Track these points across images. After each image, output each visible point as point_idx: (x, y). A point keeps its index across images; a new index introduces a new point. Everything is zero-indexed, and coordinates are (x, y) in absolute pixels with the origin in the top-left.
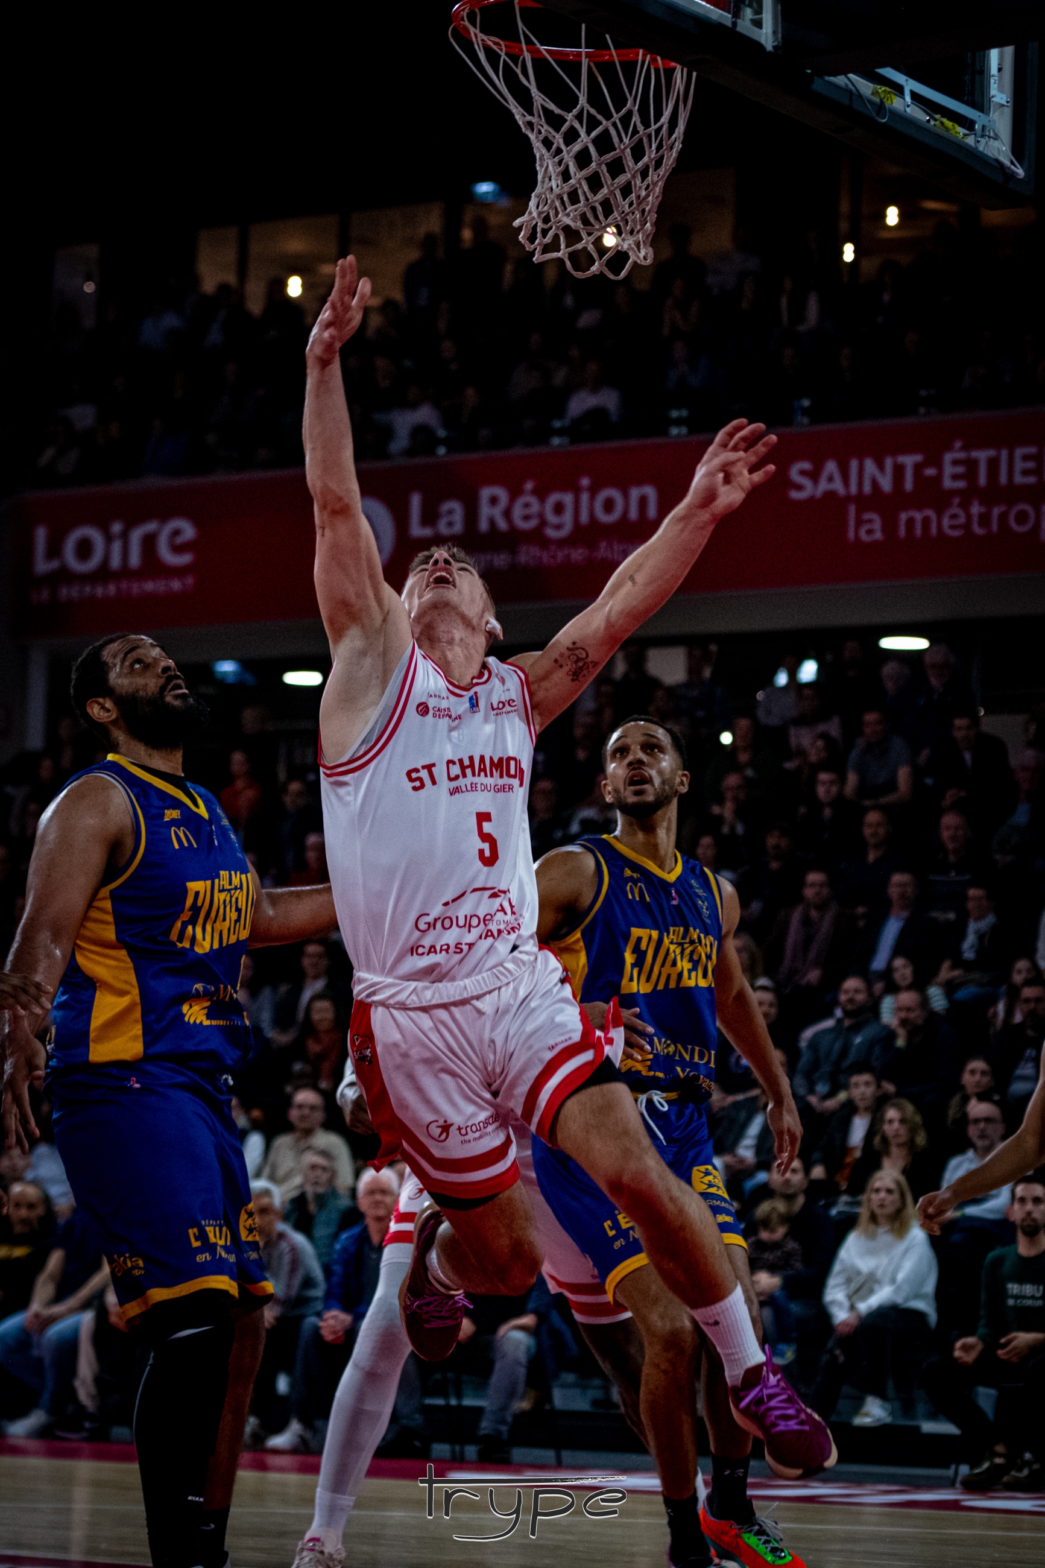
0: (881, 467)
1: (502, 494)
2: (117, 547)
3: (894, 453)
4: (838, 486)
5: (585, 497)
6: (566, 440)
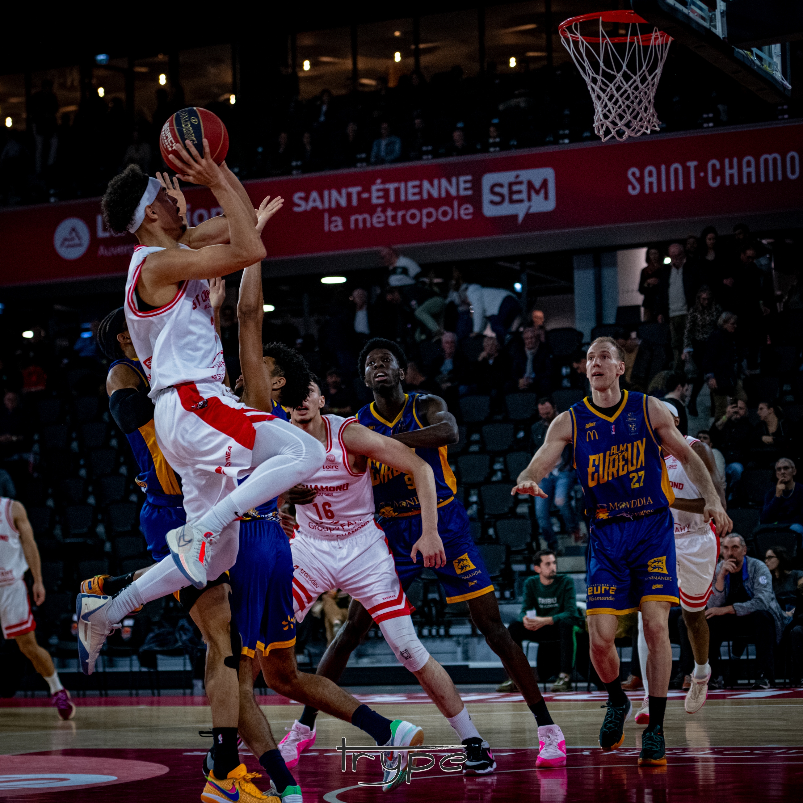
0: (340, 193)
3: (347, 187)
4: (318, 204)
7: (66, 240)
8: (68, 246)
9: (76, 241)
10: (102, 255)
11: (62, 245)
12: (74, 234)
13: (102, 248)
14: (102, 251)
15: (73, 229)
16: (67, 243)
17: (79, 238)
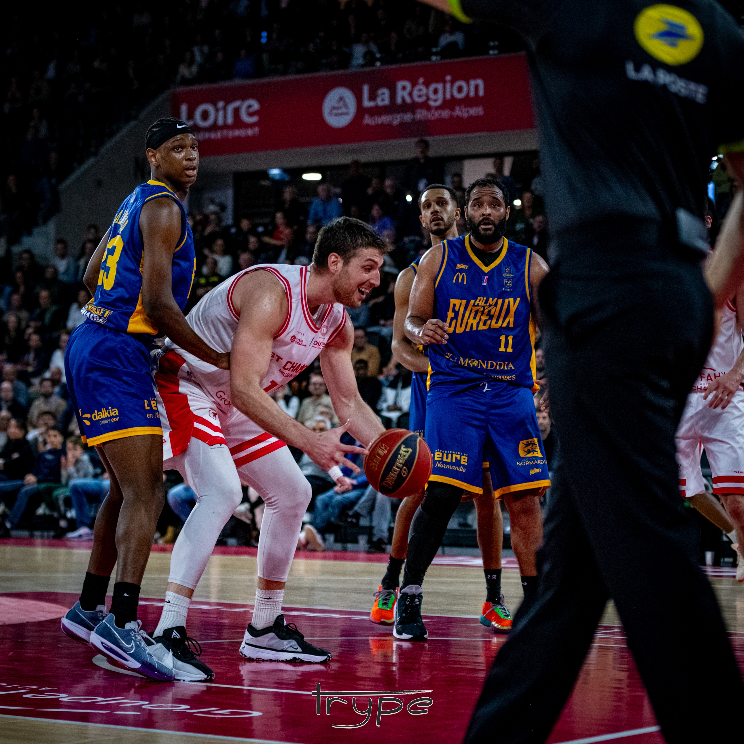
2: (221, 114)
5: (448, 85)
6: (438, 58)
7: (334, 108)
8: (337, 115)
9: (343, 110)
10: (367, 124)
11: (330, 113)
12: (341, 104)
13: (366, 117)
14: (367, 120)
15: (341, 99)
16: (335, 111)
17: (347, 107)
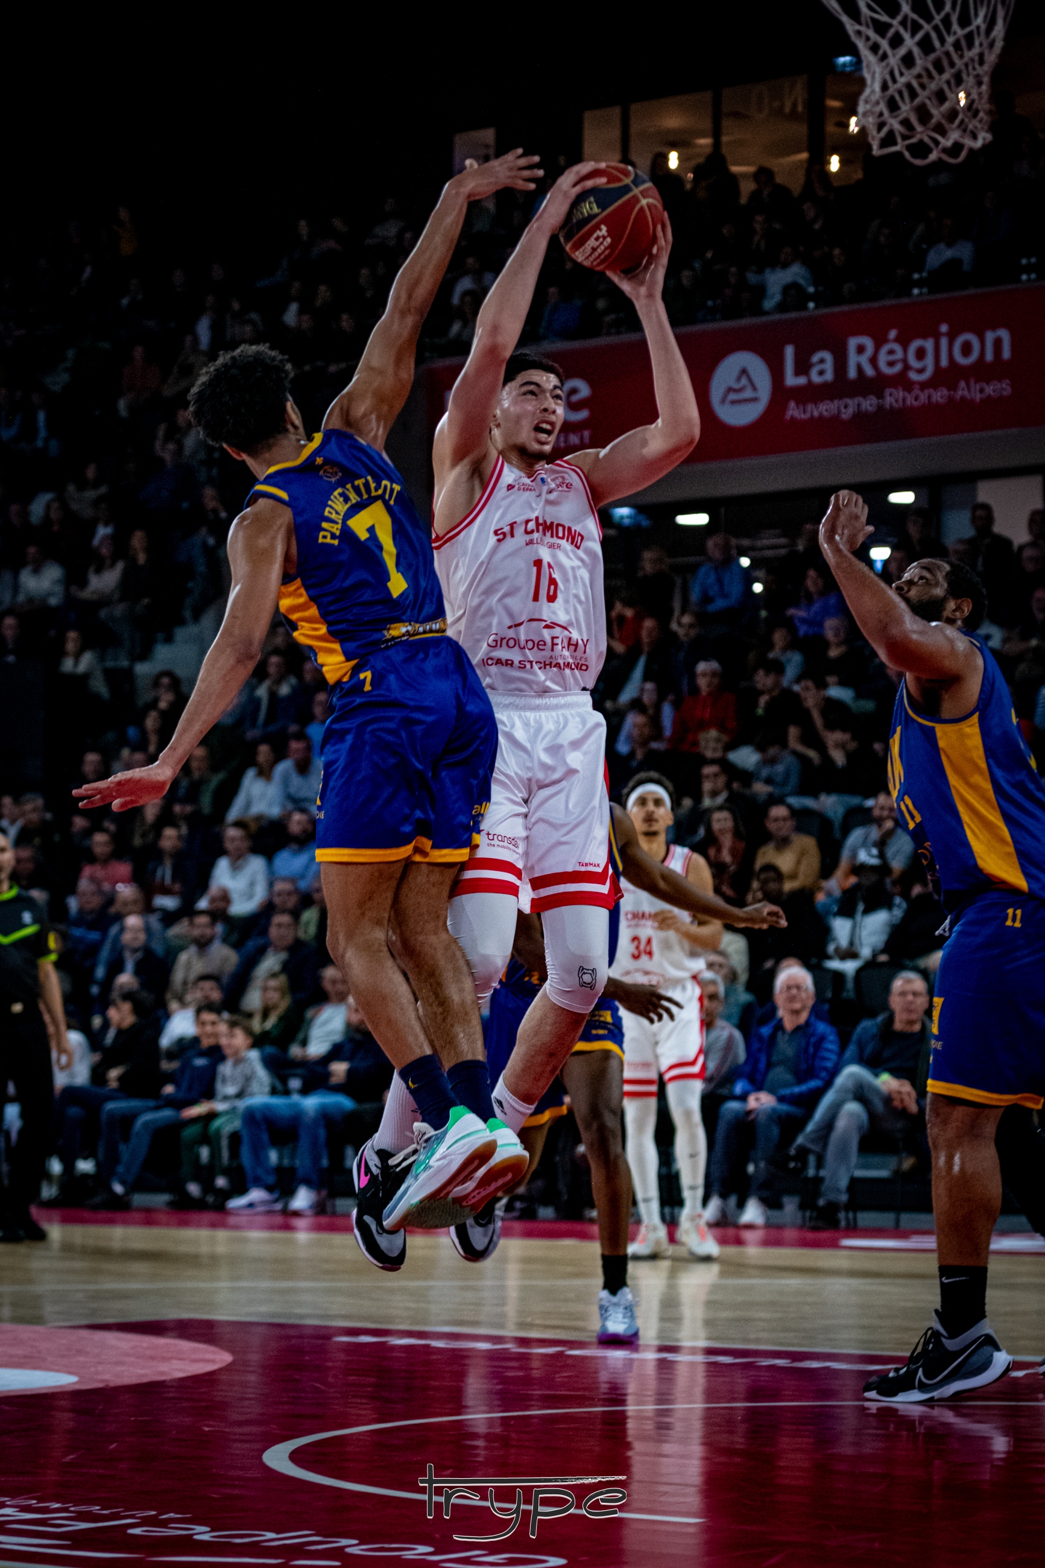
1: (868, 342)
5: (944, 342)
7: (730, 390)
8: (733, 402)
9: (748, 394)
10: (793, 419)
11: (723, 401)
12: (744, 381)
13: (792, 404)
14: (793, 411)
15: (744, 372)
16: (732, 396)
17: (754, 389)
